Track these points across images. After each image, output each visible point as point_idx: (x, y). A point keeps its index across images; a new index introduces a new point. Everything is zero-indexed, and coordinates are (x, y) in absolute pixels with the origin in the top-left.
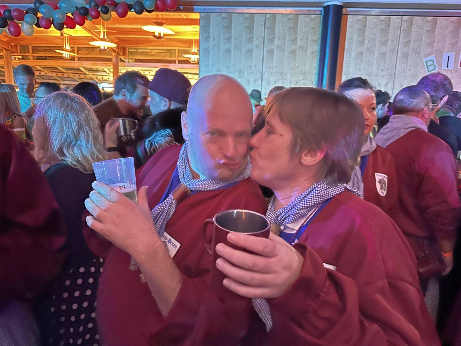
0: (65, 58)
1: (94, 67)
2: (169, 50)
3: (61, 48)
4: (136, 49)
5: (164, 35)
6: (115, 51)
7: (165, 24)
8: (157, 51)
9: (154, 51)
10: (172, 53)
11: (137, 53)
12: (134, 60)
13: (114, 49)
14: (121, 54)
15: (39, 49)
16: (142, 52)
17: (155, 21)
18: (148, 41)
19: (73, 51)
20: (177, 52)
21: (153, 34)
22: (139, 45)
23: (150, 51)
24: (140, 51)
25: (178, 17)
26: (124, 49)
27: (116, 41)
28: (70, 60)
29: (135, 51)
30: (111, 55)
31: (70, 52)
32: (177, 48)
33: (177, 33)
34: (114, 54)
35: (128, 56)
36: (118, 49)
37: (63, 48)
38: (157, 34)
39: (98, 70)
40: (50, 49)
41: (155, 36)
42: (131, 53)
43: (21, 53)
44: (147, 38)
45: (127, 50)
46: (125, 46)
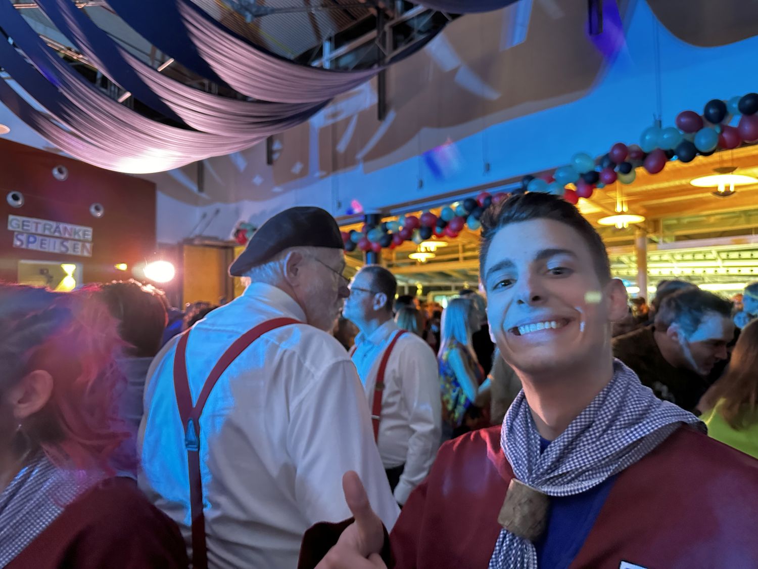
4: (678, 219)
5: (736, 187)
6: (640, 228)
7: (738, 170)
11: (679, 226)
12: (674, 238)
13: (641, 225)
14: (649, 230)
16: (689, 222)
17: (718, 166)
21: (714, 190)
22: (685, 212)
23: (704, 218)
24: (685, 221)
26: (656, 222)
27: (642, 211)
29: (675, 222)
30: (633, 234)
34: (638, 232)
35: (663, 232)
36: (647, 224)
38: (722, 190)
41: (717, 193)
42: (668, 227)
44: (700, 198)
45: (662, 224)
46: (658, 216)
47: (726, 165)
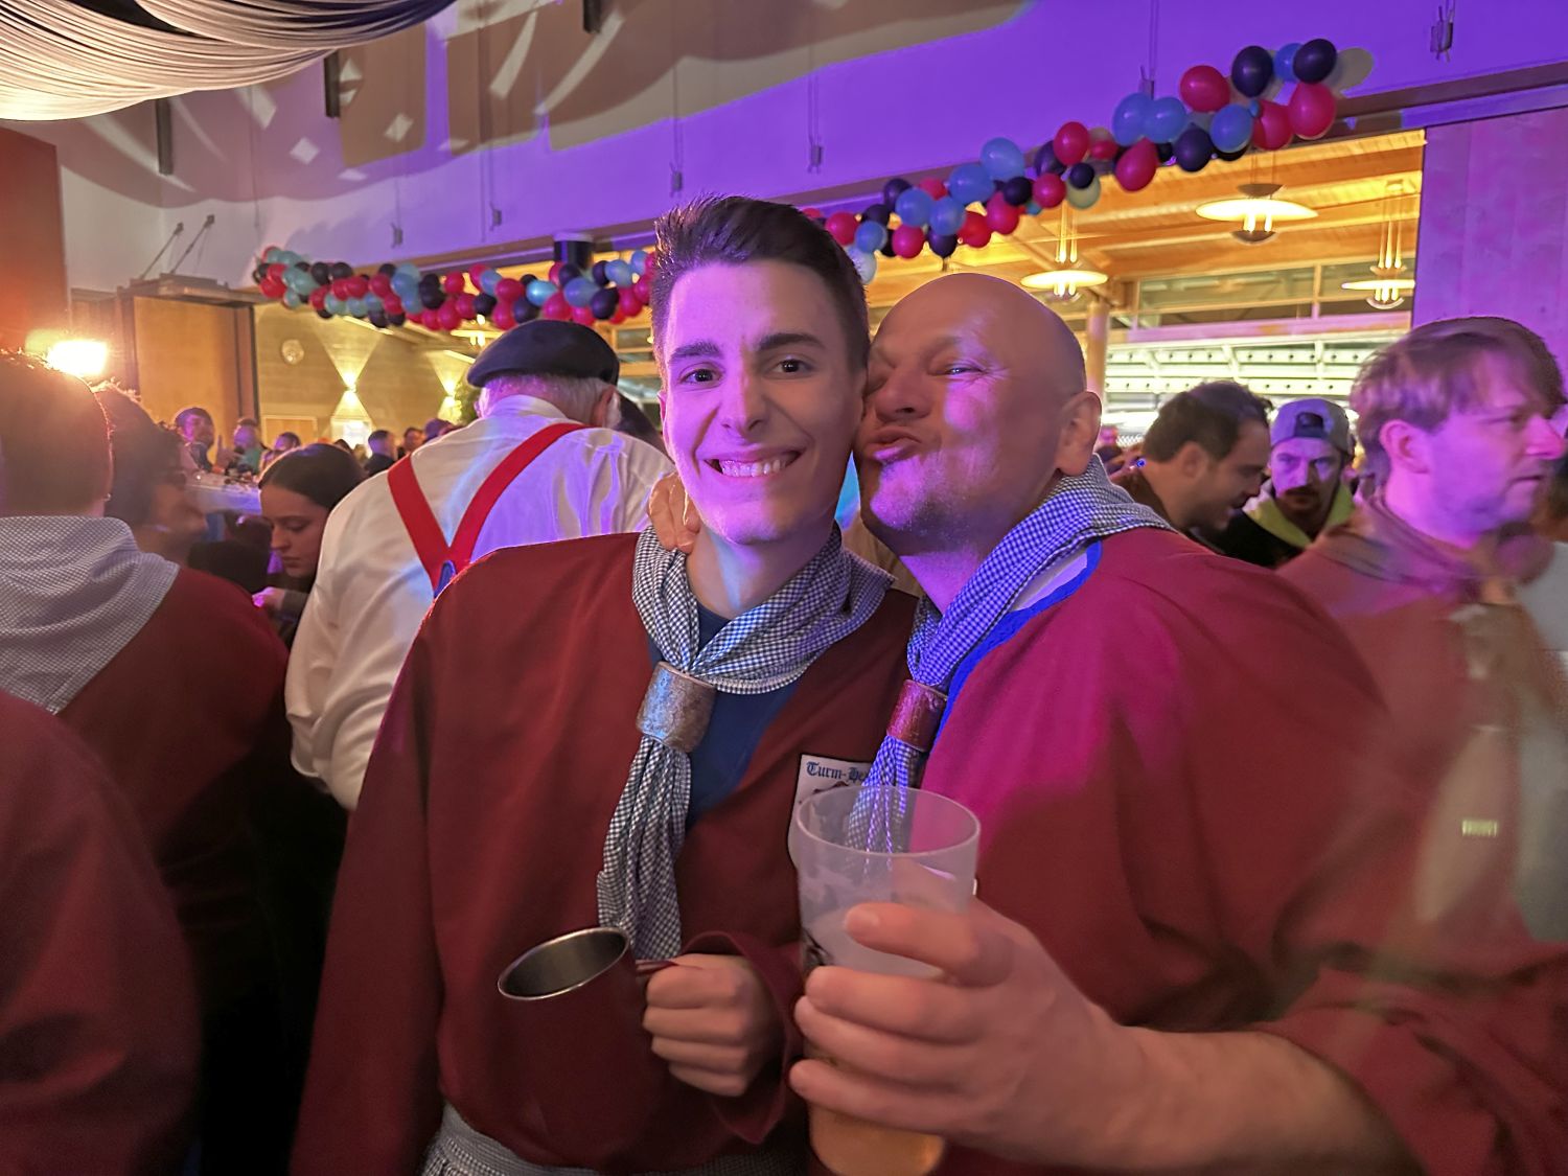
2: (1288, 273)
4: (1169, 282)
5: (1276, 224)
6: (1098, 297)
7: (1283, 190)
8: (1242, 280)
9: (1231, 281)
10: (1296, 280)
11: (1169, 295)
12: (1158, 319)
13: (1097, 289)
14: (1116, 302)
16: (1188, 289)
17: (1247, 180)
18: (1214, 251)
20: (1318, 274)
21: (1238, 229)
22: (1183, 268)
23: (1216, 282)
24: (1182, 285)
26: (1128, 287)
27: (1103, 264)
29: (1163, 287)
30: (1084, 309)
32: (1319, 263)
33: (1325, 211)
34: (1093, 306)
35: (1140, 307)
36: (1110, 289)
38: (1250, 227)
41: (1242, 235)
42: (1150, 297)
44: (1211, 241)
45: (1138, 289)
46: (1132, 275)
47: (1262, 180)
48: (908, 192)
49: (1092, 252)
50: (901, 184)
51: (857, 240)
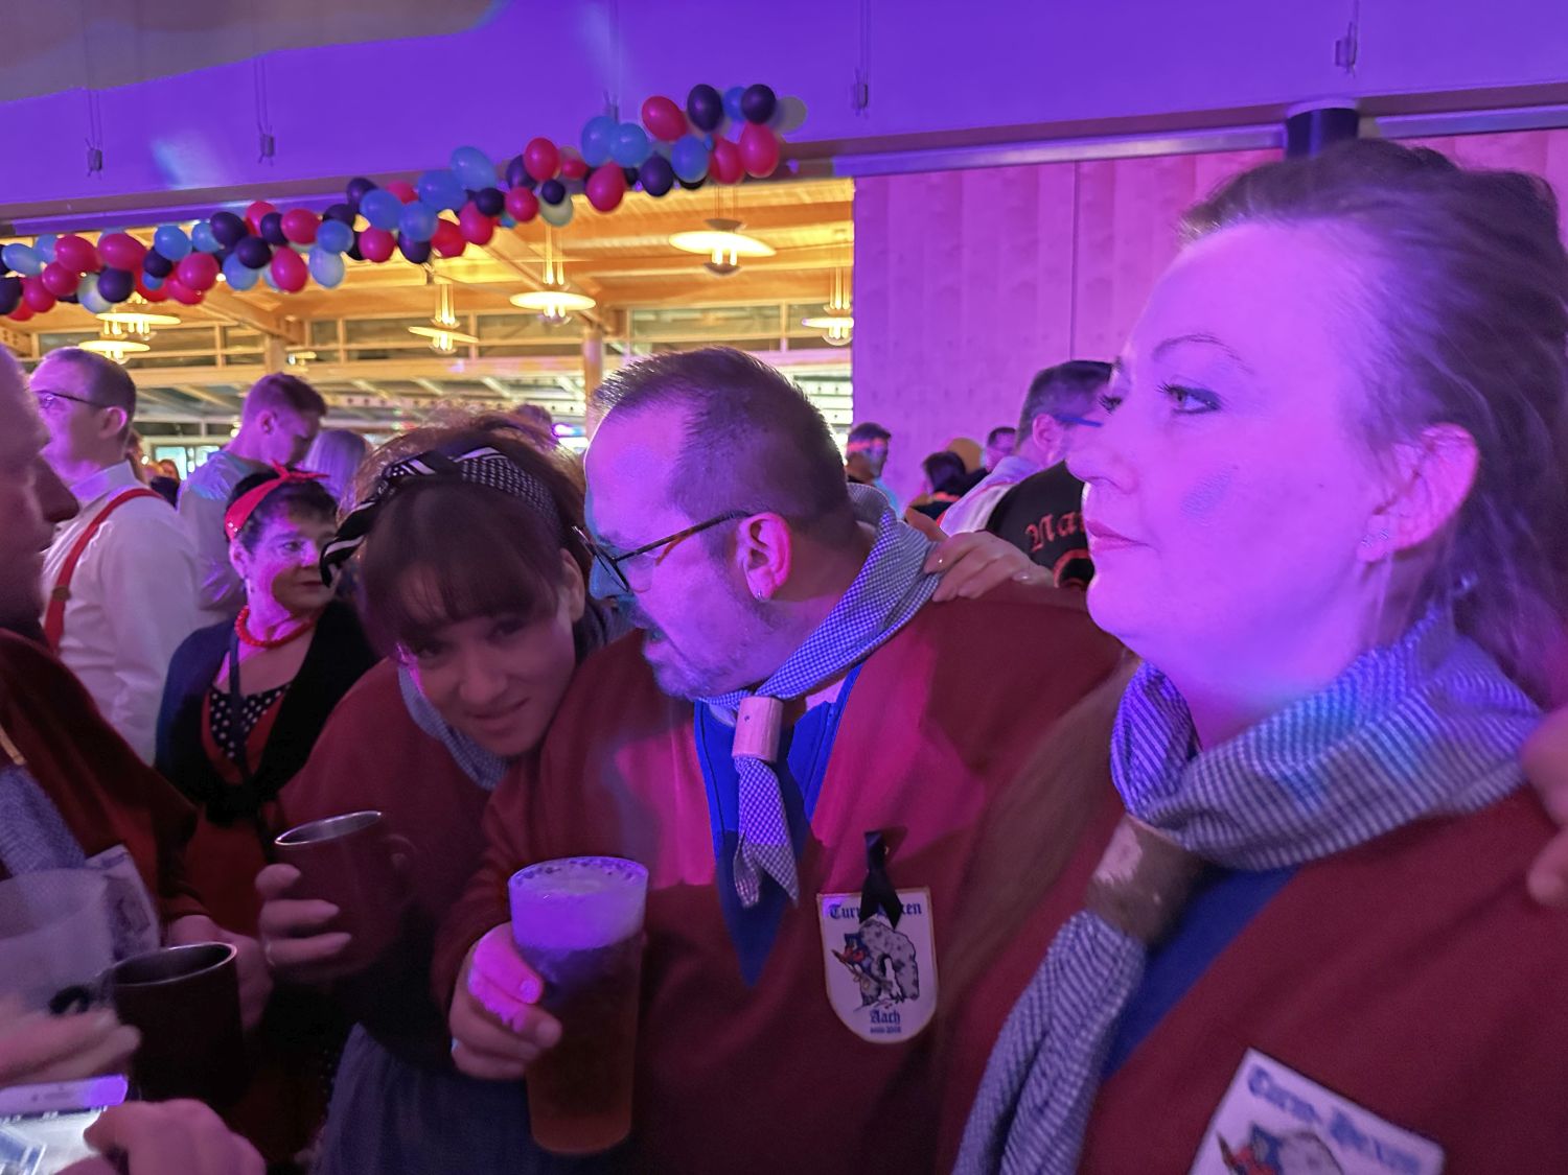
0: (439, 352)
1: (528, 376)
2: (760, 308)
3: (427, 322)
4: (657, 313)
5: (742, 260)
6: (590, 322)
7: (744, 226)
8: (721, 314)
9: (712, 316)
10: (767, 317)
13: (590, 315)
15: (367, 327)
17: (713, 215)
18: (691, 286)
19: (464, 329)
20: (784, 311)
21: (709, 262)
22: (668, 300)
23: (700, 315)
24: (668, 317)
25: (785, 201)
26: (619, 314)
27: (594, 291)
28: (457, 355)
29: (651, 317)
30: (580, 335)
31: (456, 330)
32: (784, 302)
33: (783, 253)
34: (587, 331)
35: (632, 335)
36: (600, 314)
37: (433, 321)
38: (718, 260)
39: (540, 383)
40: (397, 327)
42: (641, 326)
43: (313, 342)
45: (629, 317)
46: (622, 303)
47: (726, 216)
48: (373, 193)
49: (582, 278)
50: (365, 185)
51: (319, 238)
